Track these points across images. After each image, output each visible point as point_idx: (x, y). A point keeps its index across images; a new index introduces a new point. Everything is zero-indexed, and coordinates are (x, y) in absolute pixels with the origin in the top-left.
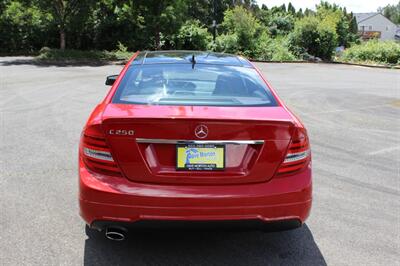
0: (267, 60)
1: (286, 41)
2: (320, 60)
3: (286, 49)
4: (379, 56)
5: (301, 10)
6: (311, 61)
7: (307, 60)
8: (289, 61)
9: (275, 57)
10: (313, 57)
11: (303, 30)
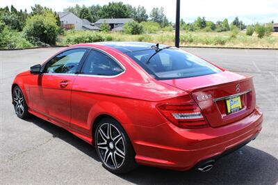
0: (12, 48)
1: (23, 34)
2: (48, 45)
3: (25, 40)
4: (88, 40)
5: (21, 11)
6: (43, 47)
7: (40, 46)
8: (28, 48)
9: (18, 46)
10: (44, 44)
11: (34, 25)
